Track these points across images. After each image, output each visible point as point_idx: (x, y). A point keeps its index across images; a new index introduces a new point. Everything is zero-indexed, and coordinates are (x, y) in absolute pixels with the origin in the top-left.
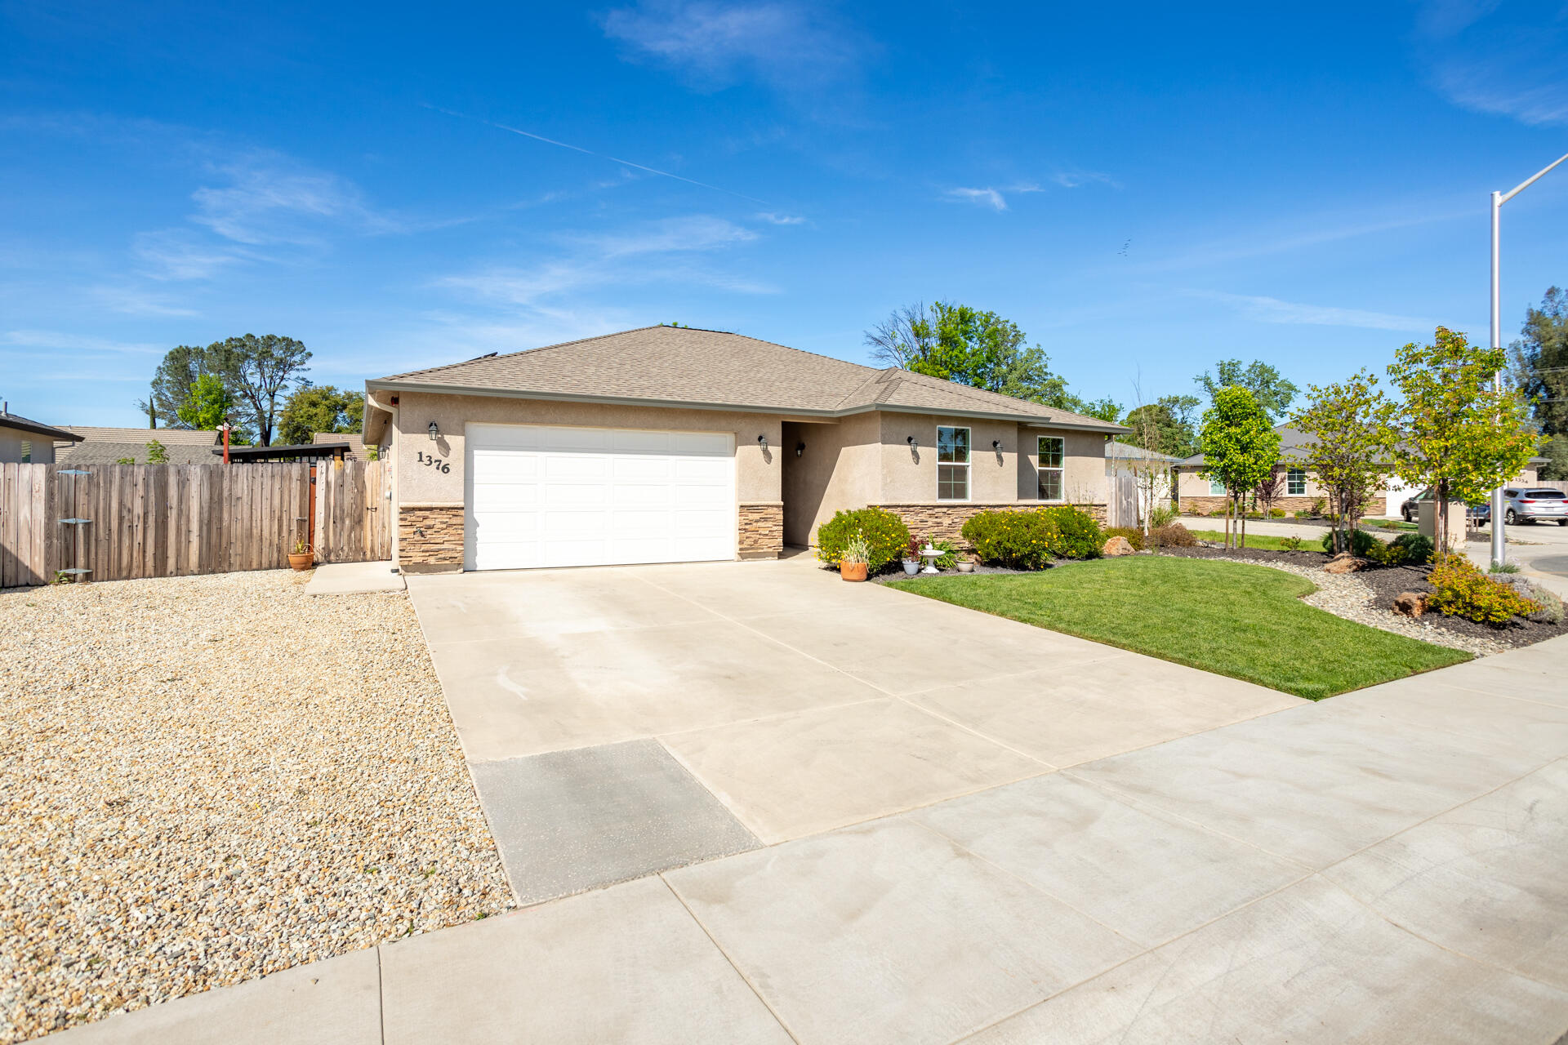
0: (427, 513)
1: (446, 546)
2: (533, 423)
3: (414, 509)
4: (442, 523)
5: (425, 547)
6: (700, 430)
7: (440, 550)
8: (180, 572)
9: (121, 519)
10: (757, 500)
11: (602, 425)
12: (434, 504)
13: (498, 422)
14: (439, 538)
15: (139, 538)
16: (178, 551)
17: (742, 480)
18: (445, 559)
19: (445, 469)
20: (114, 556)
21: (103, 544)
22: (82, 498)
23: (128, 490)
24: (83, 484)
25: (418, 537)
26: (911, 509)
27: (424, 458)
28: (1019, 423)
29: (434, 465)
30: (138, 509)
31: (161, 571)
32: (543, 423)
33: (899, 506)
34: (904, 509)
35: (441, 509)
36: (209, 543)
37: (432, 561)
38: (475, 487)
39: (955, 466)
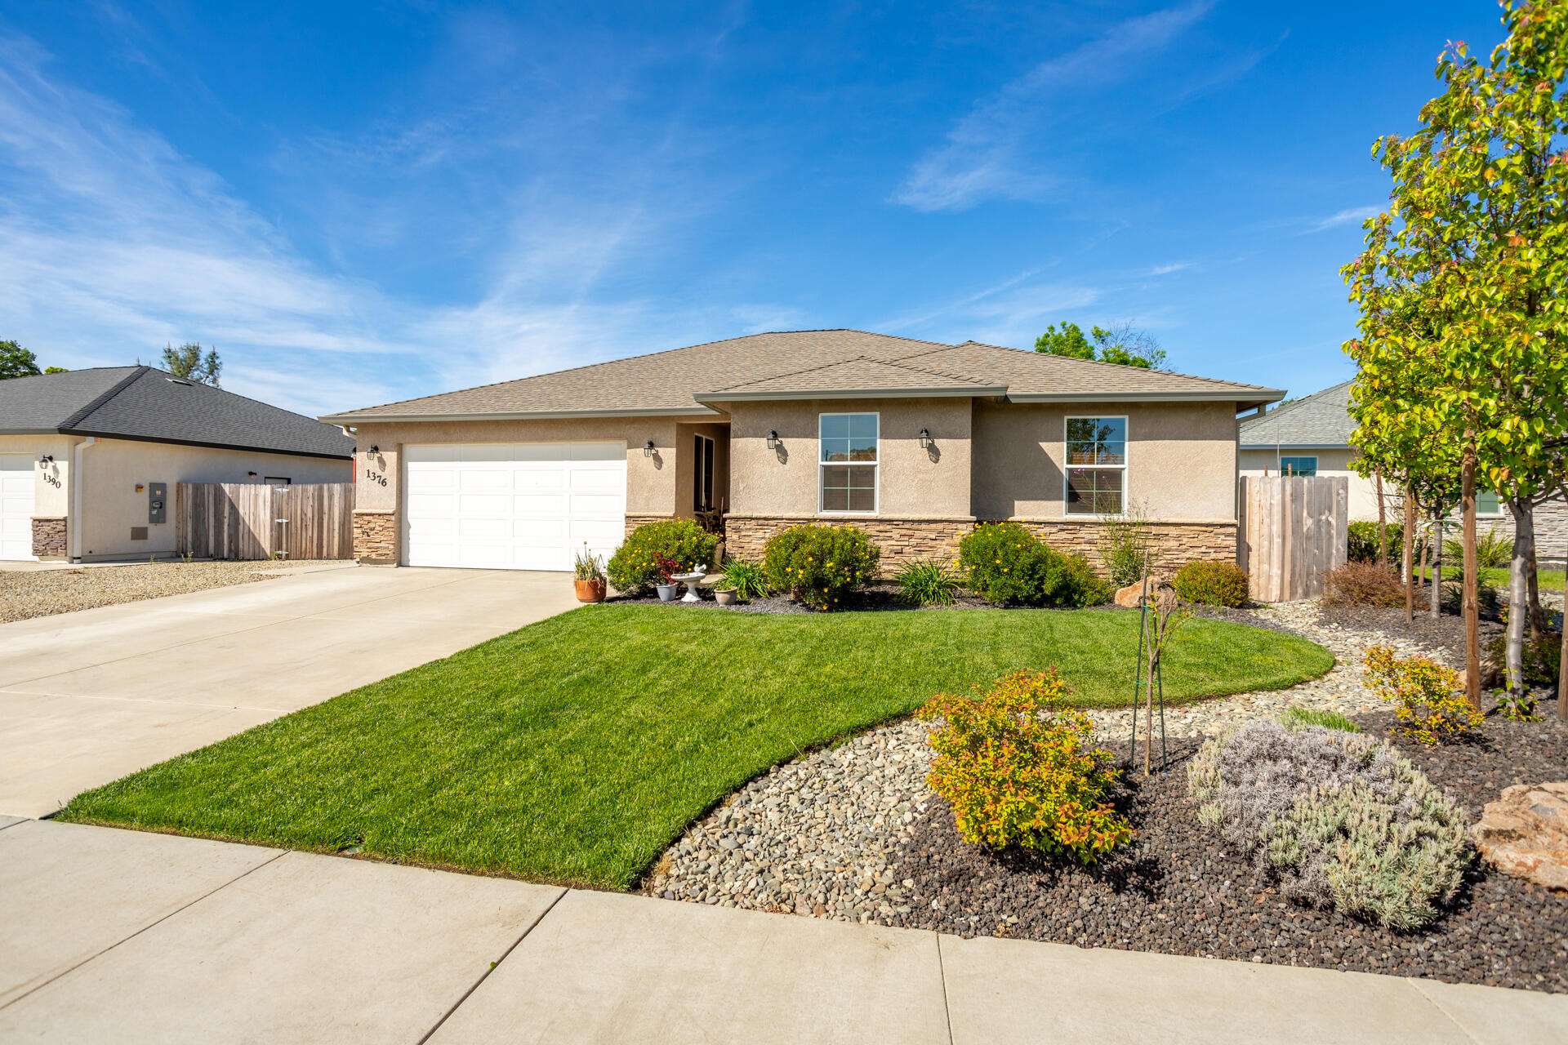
0: (370, 518)
1: (382, 544)
2: (445, 441)
3: (363, 515)
4: (380, 526)
5: (369, 545)
6: (587, 439)
7: (378, 548)
8: (329, 558)
9: (302, 519)
10: (648, 510)
11: (498, 440)
12: (374, 511)
13: (420, 443)
14: (378, 538)
15: (310, 533)
16: (328, 542)
17: (632, 489)
18: (381, 555)
19: (384, 483)
20: (299, 545)
21: (294, 535)
22: (285, 507)
23: (305, 502)
24: (285, 498)
25: (365, 537)
26: (771, 522)
27: (371, 475)
28: (975, 399)
29: (377, 479)
30: (310, 515)
31: (320, 557)
32: (451, 441)
33: (752, 519)
34: (760, 522)
35: (379, 515)
36: (343, 537)
37: (374, 556)
38: (410, 497)
39: (851, 466)
